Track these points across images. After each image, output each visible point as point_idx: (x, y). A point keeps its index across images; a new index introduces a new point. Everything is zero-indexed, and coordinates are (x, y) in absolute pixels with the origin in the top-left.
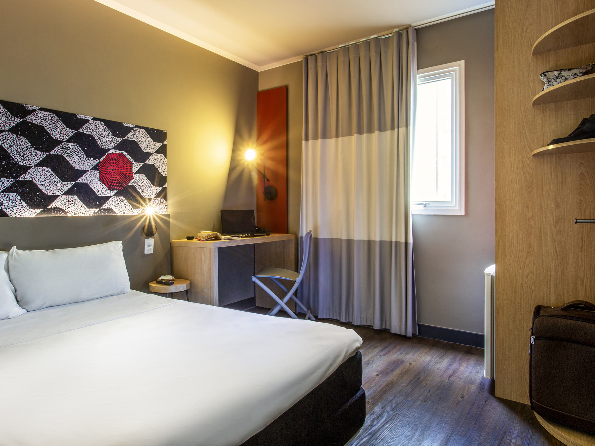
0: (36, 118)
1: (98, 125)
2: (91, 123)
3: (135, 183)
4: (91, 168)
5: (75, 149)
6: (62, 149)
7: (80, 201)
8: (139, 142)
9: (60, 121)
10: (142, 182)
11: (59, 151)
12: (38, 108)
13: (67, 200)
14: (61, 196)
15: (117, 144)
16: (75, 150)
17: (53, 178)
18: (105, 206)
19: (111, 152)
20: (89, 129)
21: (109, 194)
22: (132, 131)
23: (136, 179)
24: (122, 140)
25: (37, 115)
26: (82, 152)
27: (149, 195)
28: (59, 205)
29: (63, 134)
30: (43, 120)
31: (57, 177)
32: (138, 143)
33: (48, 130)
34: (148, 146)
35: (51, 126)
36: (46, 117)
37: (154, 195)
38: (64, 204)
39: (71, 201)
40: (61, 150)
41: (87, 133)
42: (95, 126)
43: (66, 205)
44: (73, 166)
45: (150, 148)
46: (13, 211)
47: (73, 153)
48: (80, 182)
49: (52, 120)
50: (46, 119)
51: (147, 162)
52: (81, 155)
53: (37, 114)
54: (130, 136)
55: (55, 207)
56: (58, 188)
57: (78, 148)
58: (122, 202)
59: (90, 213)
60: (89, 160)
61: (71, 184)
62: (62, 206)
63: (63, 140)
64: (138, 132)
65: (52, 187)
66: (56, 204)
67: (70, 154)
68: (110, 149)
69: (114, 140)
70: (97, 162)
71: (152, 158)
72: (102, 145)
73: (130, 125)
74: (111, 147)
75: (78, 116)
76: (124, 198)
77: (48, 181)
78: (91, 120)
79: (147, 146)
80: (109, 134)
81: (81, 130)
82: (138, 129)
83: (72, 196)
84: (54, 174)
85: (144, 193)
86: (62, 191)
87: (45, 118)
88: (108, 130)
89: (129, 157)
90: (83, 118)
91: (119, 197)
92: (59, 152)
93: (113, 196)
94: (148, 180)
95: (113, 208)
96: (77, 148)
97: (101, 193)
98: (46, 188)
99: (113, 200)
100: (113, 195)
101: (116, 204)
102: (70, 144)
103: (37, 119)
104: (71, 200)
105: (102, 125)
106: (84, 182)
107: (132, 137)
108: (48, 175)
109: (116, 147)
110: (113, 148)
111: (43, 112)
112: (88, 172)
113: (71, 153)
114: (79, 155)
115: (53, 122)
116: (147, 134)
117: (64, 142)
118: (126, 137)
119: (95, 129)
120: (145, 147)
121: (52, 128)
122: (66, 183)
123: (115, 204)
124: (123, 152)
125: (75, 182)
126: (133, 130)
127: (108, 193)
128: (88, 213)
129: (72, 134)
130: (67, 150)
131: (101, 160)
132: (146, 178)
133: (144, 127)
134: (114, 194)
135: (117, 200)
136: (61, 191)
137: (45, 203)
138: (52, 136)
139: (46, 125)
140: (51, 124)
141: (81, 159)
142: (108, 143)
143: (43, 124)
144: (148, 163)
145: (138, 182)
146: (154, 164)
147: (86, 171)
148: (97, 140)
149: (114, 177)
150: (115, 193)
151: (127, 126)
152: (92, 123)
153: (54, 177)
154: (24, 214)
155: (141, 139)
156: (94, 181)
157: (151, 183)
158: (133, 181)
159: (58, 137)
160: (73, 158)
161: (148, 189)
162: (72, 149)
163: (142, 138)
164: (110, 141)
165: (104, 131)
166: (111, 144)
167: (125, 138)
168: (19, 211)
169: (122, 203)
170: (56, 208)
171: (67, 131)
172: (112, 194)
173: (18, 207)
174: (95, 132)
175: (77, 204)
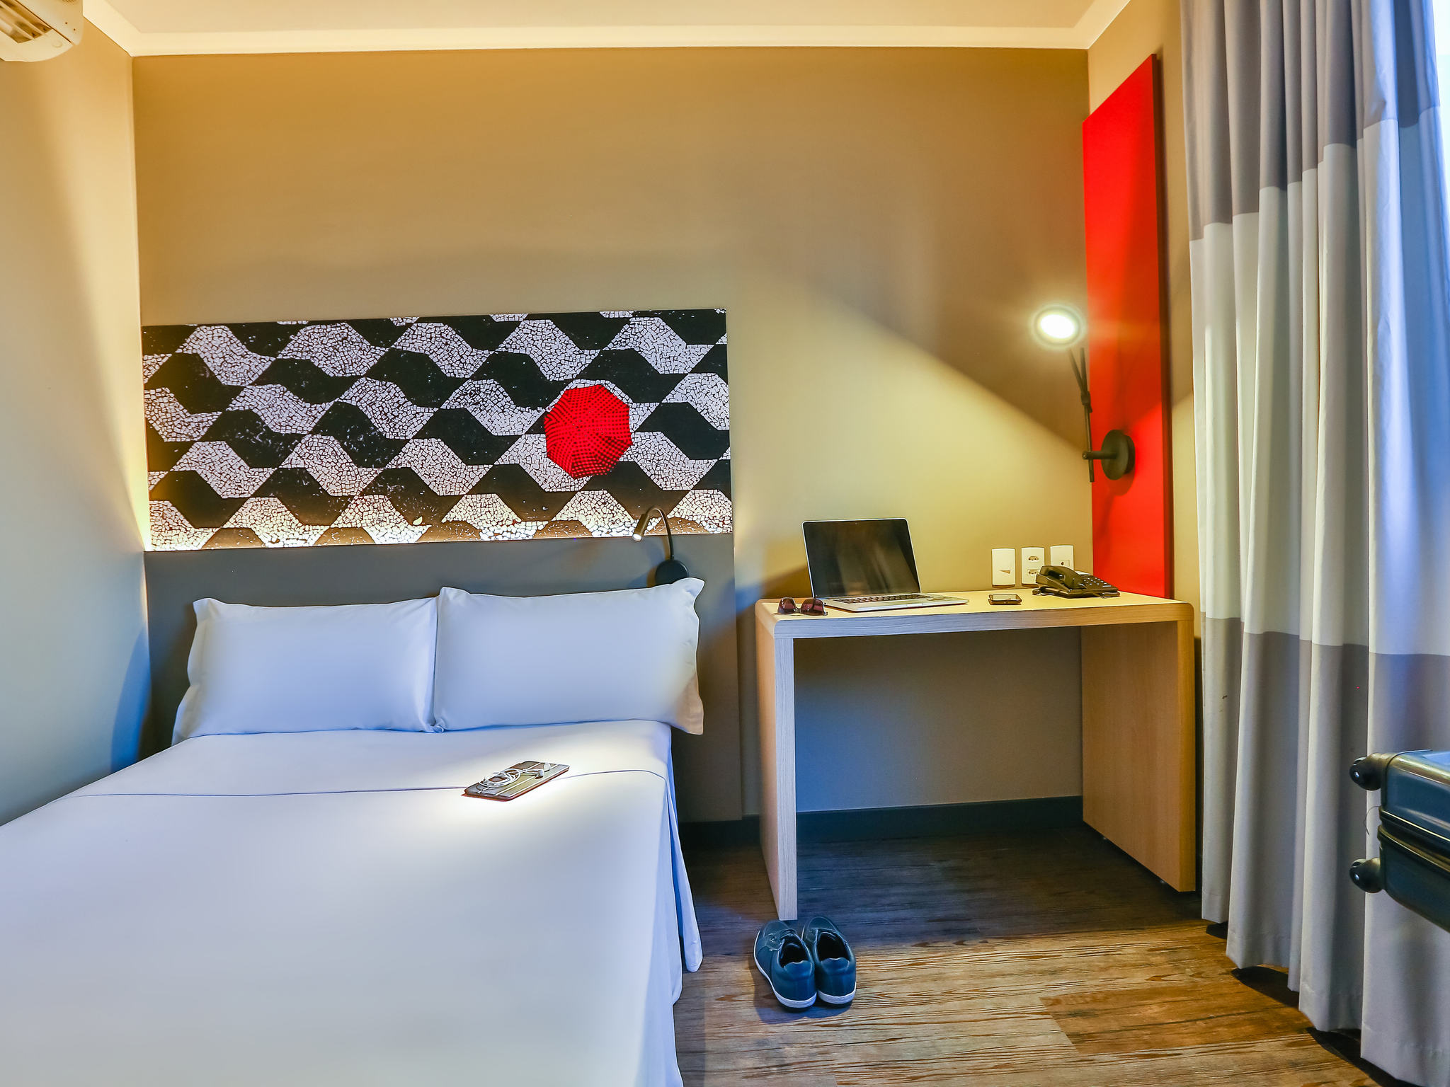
0: (413, 339)
1: (540, 330)
2: (524, 328)
3: (636, 455)
4: (526, 429)
5: (492, 391)
6: (464, 395)
7: (505, 506)
8: (646, 352)
9: (459, 337)
10: (656, 451)
11: (459, 400)
12: (415, 319)
13: (479, 505)
14: (466, 496)
15: (586, 366)
16: (490, 394)
17: (448, 460)
18: (564, 515)
19: (572, 386)
20: (519, 342)
21: (571, 486)
22: (626, 327)
23: (639, 444)
24: (599, 354)
25: (414, 334)
26: (506, 397)
27: (678, 484)
28: (463, 517)
29: (466, 363)
30: (425, 342)
31: (456, 457)
32: (643, 355)
33: (435, 360)
34: (672, 359)
35: (441, 350)
36: (431, 333)
37: (691, 482)
38: (471, 514)
39: (485, 507)
40: (462, 397)
41: (516, 351)
42: (533, 333)
43: (476, 516)
44: (489, 430)
45: (676, 363)
46: (379, 531)
47: (486, 402)
48: (503, 463)
49: (443, 337)
50: (431, 338)
51: (669, 399)
52: (503, 402)
53: (414, 331)
54: (620, 341)
55: (455, 519)
56: (460, 480)
57: (498, 389)
58: (604, 503)
59: (527, 532)
60: (522, 412)
61: (484, 469)
62: (469, 518)
63: (466, 377)
64: (641, 328)
65: (447, 478)
66: (456, 513)
67: (481, 403)
68: (571, 380)
69: (578, 357)
70: (541, 414)
71: (683, 387)
72: (550, 373)
73: (621, 314)
74: (573, 375)
75: (494, 318)
76: (609, 495)
77: (439, 466)
78: (524, 320)
79: (669, 358)
80: (567, 344)
81: (501, 348)
82: (642, 319)
83: (489, 496)
84: (449, 450)
85: (663, 478)
86: (467, 484)
87: (429, 336)
88: (564, 336)
89: (620, 391)
90: (506, 320)
91: (597, 492)
92: (459, 402)
93: (580, 491)
94: (672, 444)
95: (582, 519)
96: (495, 389)
97: (552, 485)
98: (435, 481)
99: (581, 500)
100: (580, 488)
101: (589, 508)
102: (480, 382)
103: (414, 341)
104: (487, 503)
105: (550, 328)
106: (512, 462)
107: (625, 342)
108: (439, 454)
109: (587, 374)
110: (578, 377)
111: (424, 325)
112: (520, 440)
113: (483, 401)
114: (499, 404)
115: (444, 341)
116: (667, 327)
117: (468, 379)
118: (610, 345)
119: (533, 340)
120: (663, 360)
121: (442, 355)
122: (475, 467)
123: (586, 510)
124: (603, 382)
125: (493, 464)
126: (629, 325)
127: (567, 484)
128: (523, 531)
129: (484, 360)
130: (474, 395)
131: (549, 409)
132: (668, 440)
133: (658, 311)
134: (583, 485)
135: (591, 499)
136: (464, 485)
137: (435, 512)
138: (443, 371)
139: (431, 352)
140: (441, 347)
141: (503, 412)
142: (566, 367)
143: (425, 351)
144: (672, 401)
145: (645, 453)
146: (690, 402)
147: (514, 439)
148: (539, 365)
149: (582, 444)
150: (585, 482)
151: (612, 316)
152: (526, 326)
153: (450, 457)
154: (399, 535)
155: (650, 344)
156: (534, 457)
157: (681, 452)
158: (630, 452)
159: (456, 372)
160: (488, 411)
161: (675, 468)
162: (484, 393)
163: (652, 340)
164: (569, 361)
165: (555, 339)
166: (571, 367)
167: (607, 349)
168: (390, 530)
169: (603, 505)
170: (458, 522)
171: (473, 356)
172: (577, 486)
173: (388, 522)
174: (533, 345)
175: (499, 511)
